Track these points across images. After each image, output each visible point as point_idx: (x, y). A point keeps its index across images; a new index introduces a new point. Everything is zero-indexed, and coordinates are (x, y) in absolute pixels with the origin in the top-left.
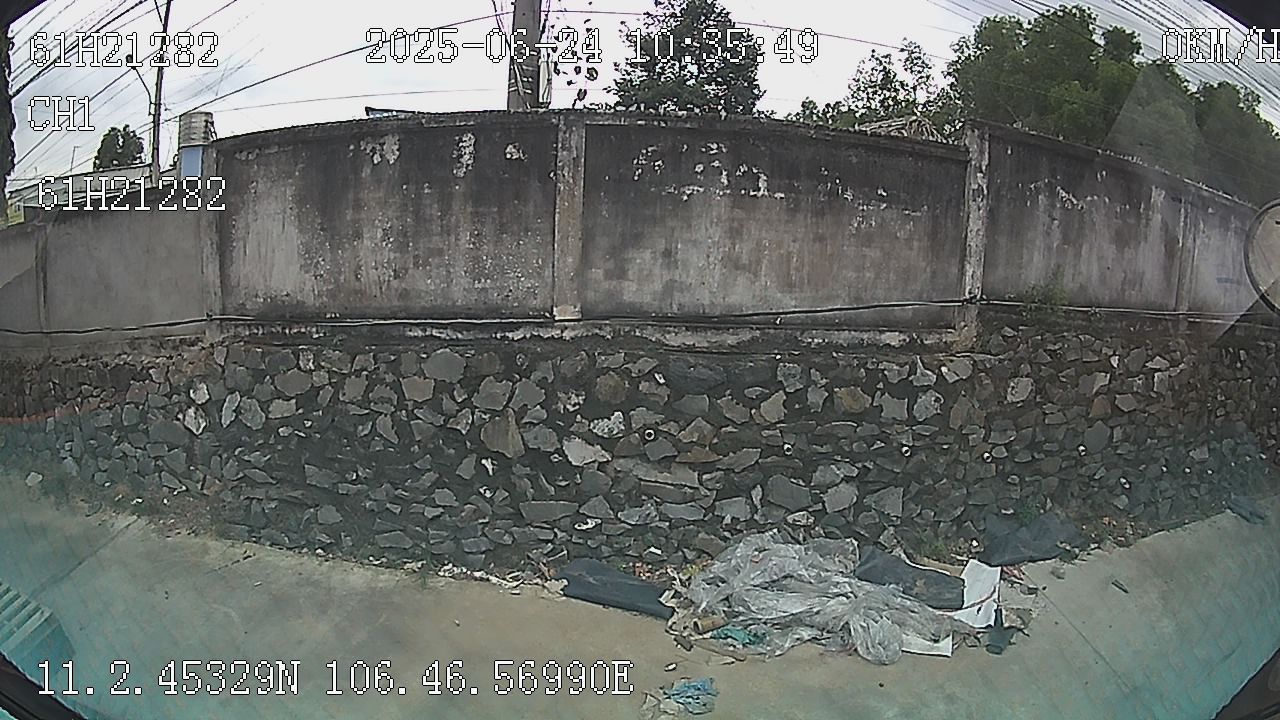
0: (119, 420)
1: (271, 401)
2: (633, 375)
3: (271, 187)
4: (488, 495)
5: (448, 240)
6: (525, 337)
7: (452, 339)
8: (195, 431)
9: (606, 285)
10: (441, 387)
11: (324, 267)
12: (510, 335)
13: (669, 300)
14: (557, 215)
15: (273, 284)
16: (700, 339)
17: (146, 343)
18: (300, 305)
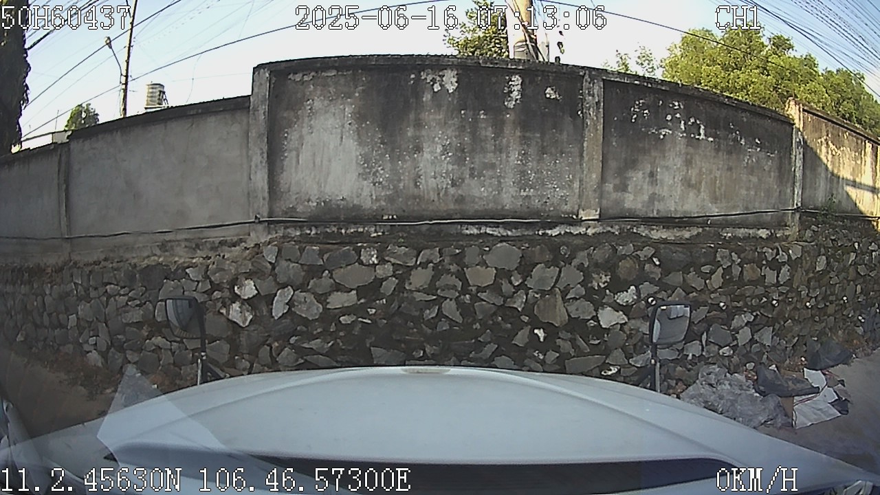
0: (152, 316)
1: (330, 293)
2: (642, 259)
3: (329, 105)
4: (541, 357)
5: (500, 157)
6: (560, 234)
7: (503, 236)
8: (241, 324)
9: (614, 196)
10: (503, 274)
11: (384, 175)
12: (549, 232)
13: (651, 208)
14: (585, 144)
16: (669, 234)
17: (179, 245)
18: (357, 208)
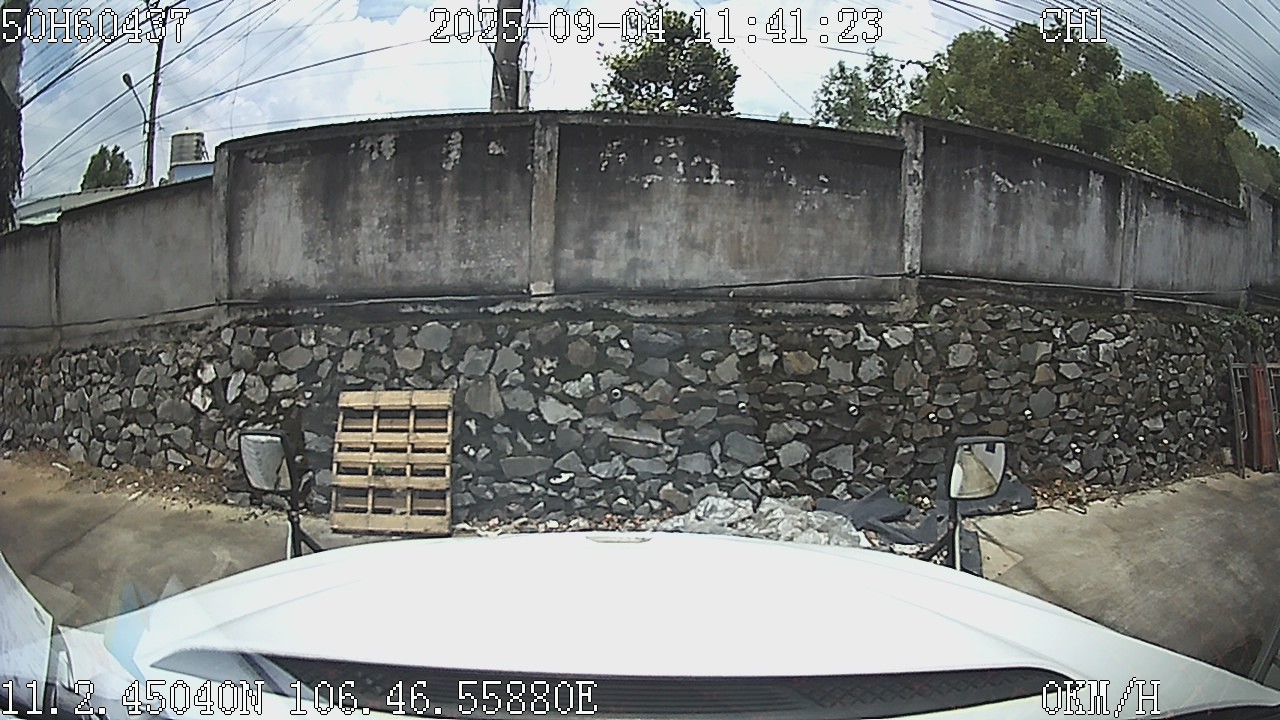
0: (128, 403)
1: (274, 376)
2: (601, 341)
3: (279, 182)
4: (472, 453)
5: (437, 226)
6: (504, 311)
7: (440, 314)
8: (200, 407)
9: (576, 264)
10: (432, 357)
11: (326, 252)
12: (491, 309)
13: (632, 277)
14: (533, 204)
15: (278, 270)
16: (661, 310)
17: (155, 330)
18: (303, 288)
